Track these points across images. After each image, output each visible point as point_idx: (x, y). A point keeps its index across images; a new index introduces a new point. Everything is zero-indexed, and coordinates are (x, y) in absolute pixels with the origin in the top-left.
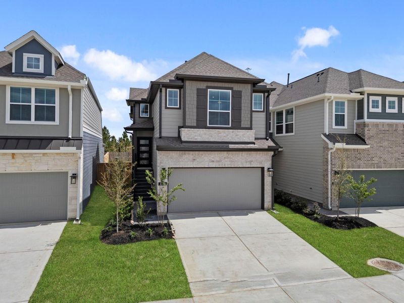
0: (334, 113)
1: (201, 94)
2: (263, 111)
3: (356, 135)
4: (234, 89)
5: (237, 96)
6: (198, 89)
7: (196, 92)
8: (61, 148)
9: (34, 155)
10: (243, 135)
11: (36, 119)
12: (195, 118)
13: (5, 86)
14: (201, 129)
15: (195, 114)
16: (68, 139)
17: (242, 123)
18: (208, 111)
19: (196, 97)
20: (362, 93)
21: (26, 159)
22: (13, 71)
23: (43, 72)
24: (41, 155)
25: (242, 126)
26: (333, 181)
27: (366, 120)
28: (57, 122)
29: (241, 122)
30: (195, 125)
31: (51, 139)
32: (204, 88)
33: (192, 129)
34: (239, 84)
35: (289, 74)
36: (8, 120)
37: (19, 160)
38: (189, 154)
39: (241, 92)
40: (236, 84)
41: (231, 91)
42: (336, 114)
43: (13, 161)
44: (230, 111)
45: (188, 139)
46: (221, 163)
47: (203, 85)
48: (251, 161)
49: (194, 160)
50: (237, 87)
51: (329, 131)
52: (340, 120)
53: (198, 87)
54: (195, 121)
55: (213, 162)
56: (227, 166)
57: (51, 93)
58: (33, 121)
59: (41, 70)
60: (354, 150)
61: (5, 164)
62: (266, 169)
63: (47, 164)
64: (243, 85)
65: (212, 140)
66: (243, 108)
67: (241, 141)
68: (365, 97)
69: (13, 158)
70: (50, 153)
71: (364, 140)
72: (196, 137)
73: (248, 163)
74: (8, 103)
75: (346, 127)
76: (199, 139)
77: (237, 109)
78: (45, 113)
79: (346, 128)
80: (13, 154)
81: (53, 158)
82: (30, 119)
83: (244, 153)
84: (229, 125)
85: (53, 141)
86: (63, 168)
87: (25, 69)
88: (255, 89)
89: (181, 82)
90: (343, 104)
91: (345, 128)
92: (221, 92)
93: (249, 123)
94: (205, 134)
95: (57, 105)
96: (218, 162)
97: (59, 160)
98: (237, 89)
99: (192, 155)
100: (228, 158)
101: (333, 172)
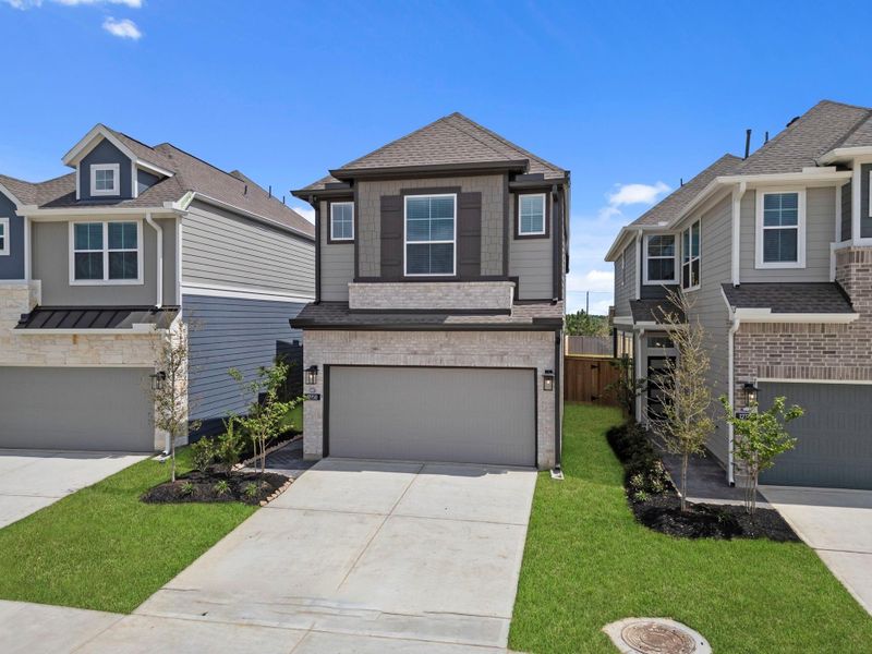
0: (760, 227)
1: (391, 208)
2: (546, 236)
3: (836, 283)
4: (463, 190)
5: (471, 205)
6: (383, 199)
7: (378, 204)
8: (134, 325)
9: (104, 338)
10: (483, 294)
11: (111, 277)
12: (378, 259)
13: (67, 223)
14: (388, 284)
15: (378, 251)
16: (155, 310)
17: (483, 265)
18: (406, 242)
19: (379, 213)
20: (842, 166)
21: (93, 344)
22: (78, 198)
23: (118, 194)
24: (113, 338)
25: (483, 274)
26: (739, 410)
27: (857, 240)
28: (140, 280)
29: (479, 264)
30: (378, 274)
31: (128, 310)
32: (397, 193)
33: (370, 284)
34: (474, 178)
35: (749, 132)
36: (73, 281)
37: (83, 346)
38: (363, 336)
39: (479, 195)
40: (469, 178)
41: (455, 195)
42: (765, 231)
43: (74, 347)
44: (454, 242)
45: (362, 304)
46: (433, 357)
47: (392, 188)
48: (502, 355)
49: (375, 349)
50: (469, 185)
51: (741, 277)
52: (780, 245)
53: (382, 194)
54: (378, 267)
55: (415, 353)
56: (446, 365)
57: (131, 230)
58: (106, 280)
59: (116, 191)
60: (812, 326)
61: (64, 353)
62: (540, 373)
63: (122, 354)
64: (485, 178)
65: (412, 306)
66: (484, 232)
67: (479, 307)
68: (856, 174)
69: (75, 343)
70: (125, 335)
71: (847, 299)
72: (379, 301)
73: (495, 358)
74: (72, 251)
75: (801, 262)
76: (385, 305)
77: (471, 234)
78: (124, 266)
79: (804, 266)
80: (75, 336)
81: (129, 342)
82: (101, 276)
83: (485, 334)
84: (452, 272)
85: (132, 313)
86: (145, 361)
87: (94, 192)
88: (513, 184)
89: (348, 186)
90: (791, 200)
91: (798, 267)
92: (434, 200)
93: (500, 265)
94: (397, 293)
95: (140, 250)
96: (426, 353)
97: (138, 346)
98: (469, 191)
99: (371, 338)
100: (448, 345)
101: (739, 387)
